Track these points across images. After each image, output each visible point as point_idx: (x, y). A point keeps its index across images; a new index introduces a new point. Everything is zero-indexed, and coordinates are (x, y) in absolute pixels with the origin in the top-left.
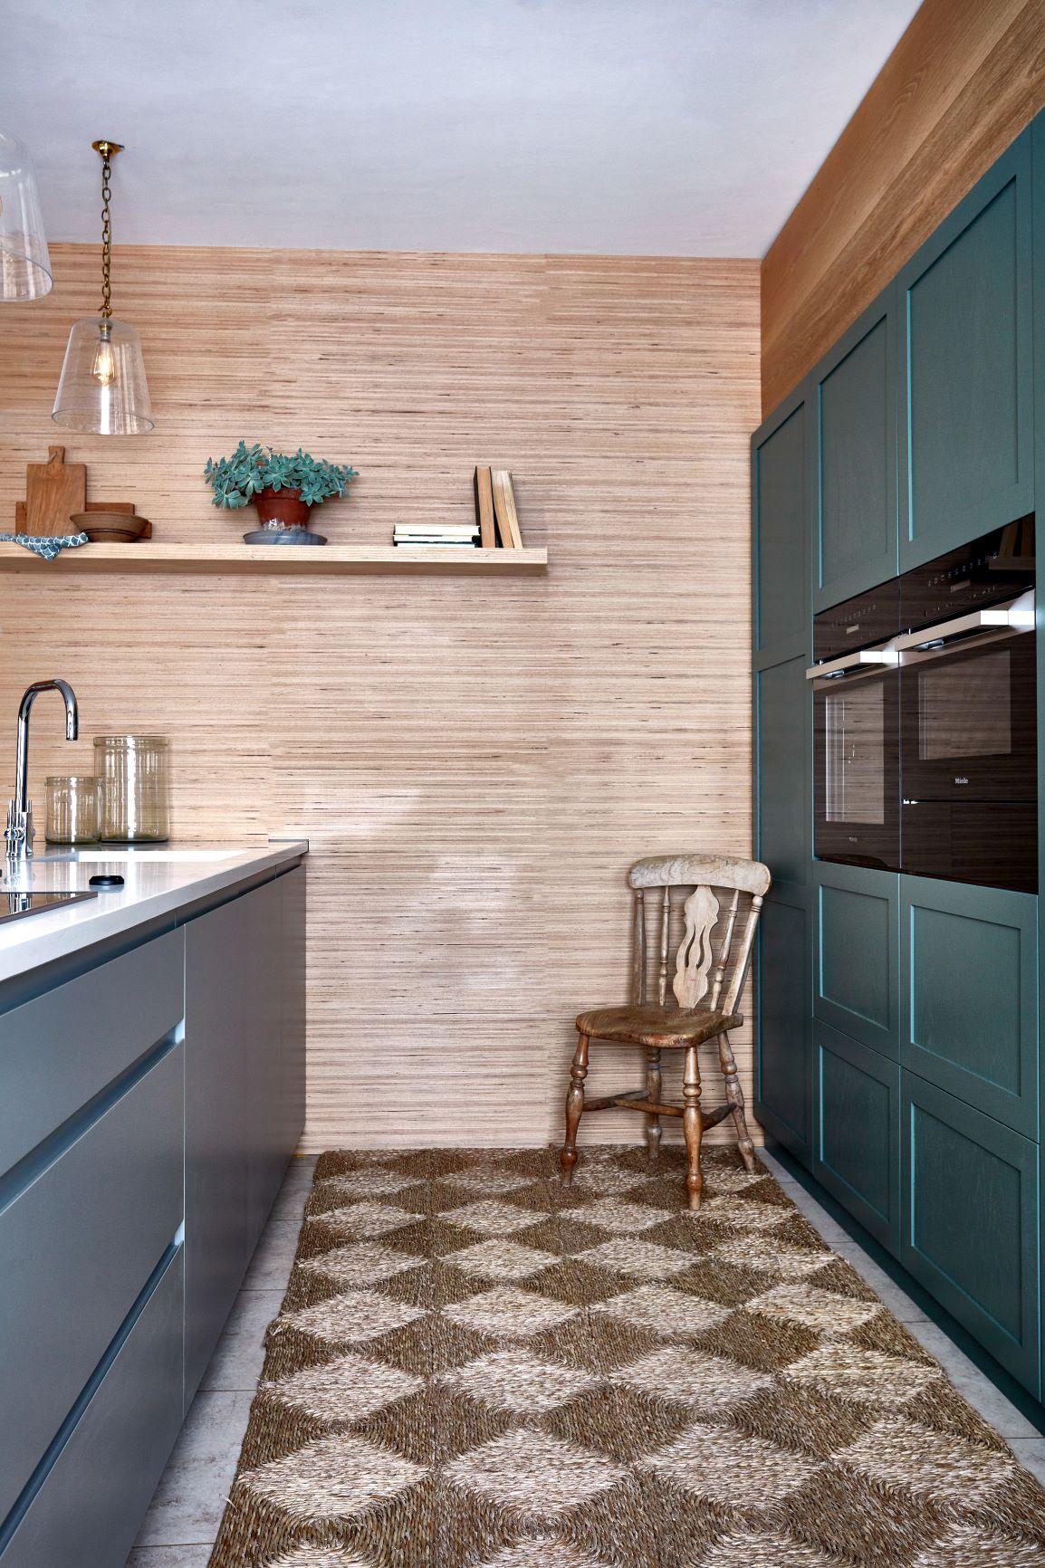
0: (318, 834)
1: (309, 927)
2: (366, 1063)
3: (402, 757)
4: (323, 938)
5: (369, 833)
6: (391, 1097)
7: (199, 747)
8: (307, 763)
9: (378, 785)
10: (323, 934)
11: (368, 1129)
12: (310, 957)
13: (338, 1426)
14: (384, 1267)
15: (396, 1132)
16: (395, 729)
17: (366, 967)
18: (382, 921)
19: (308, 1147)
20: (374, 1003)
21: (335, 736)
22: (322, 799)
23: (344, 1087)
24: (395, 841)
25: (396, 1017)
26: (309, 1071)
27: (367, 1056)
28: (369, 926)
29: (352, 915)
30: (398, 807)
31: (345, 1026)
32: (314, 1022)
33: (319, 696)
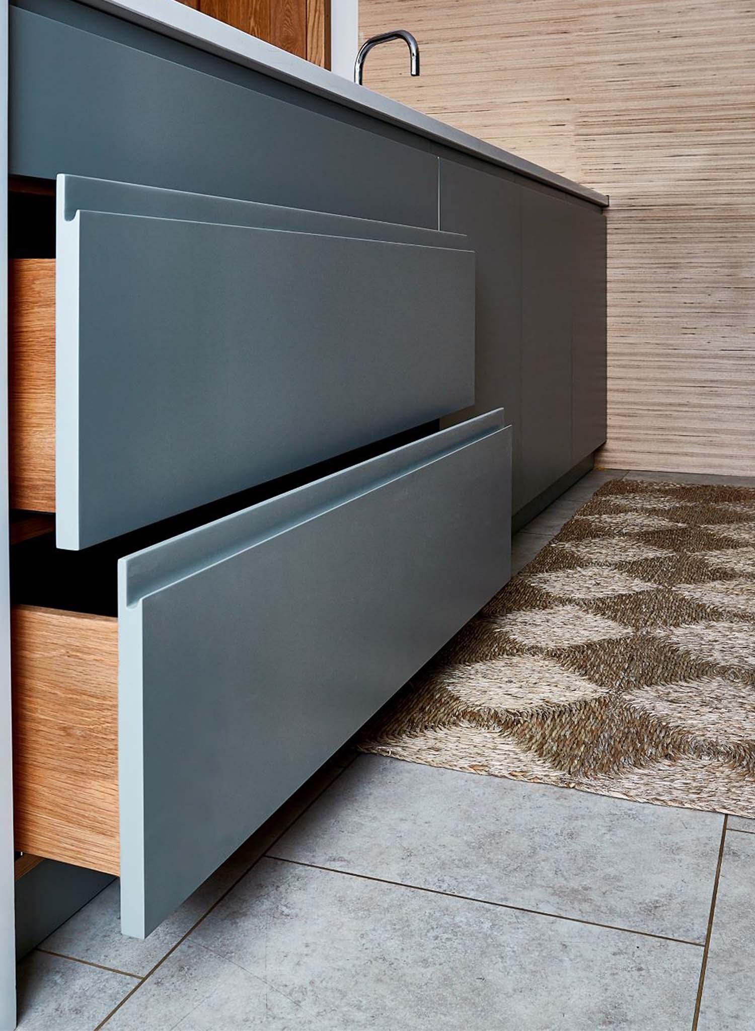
0: (617, 191)
1: (609, 272)
2: (660, 391)
3: (691, 120)
4: (622, 281)
5: (662, 189)
6: (681, 424)
7: (517, 120)
8: (607, 130)
9: (671, 146)
10: (622, 277)
11: (661, 450)
12: (609, 297)
13: (535, 650)
14: (631, 554)
15: (686, 454)
16: (684, 96)
17: (660, 307)
18: (674, 266)
19: (606, 462)
20: (667, 339)
21: (631, 105)
22: (620, 160)
23: (640, 412)
24: (686, 195)
25: (688, 352)
26: (610, 396)
27: (662, 386)
28: (662, 271)
29: (647, 261)
30: (689, 164)
31: (642, 358)
32: (615, 354)
33: (618, 70)
